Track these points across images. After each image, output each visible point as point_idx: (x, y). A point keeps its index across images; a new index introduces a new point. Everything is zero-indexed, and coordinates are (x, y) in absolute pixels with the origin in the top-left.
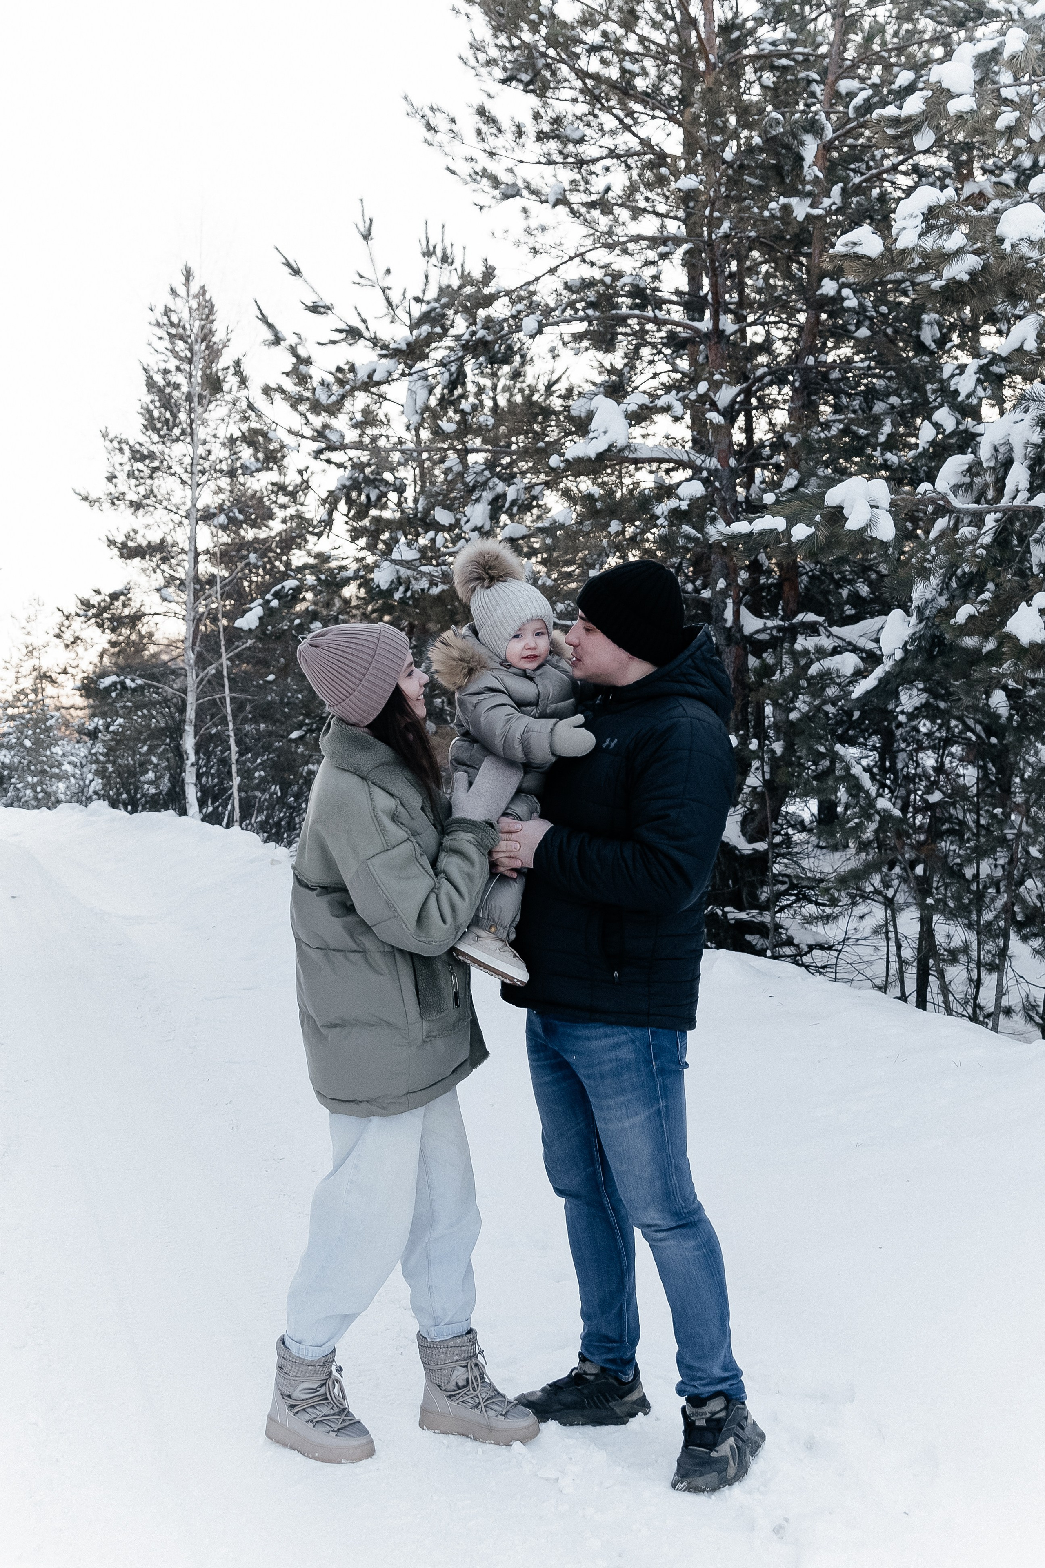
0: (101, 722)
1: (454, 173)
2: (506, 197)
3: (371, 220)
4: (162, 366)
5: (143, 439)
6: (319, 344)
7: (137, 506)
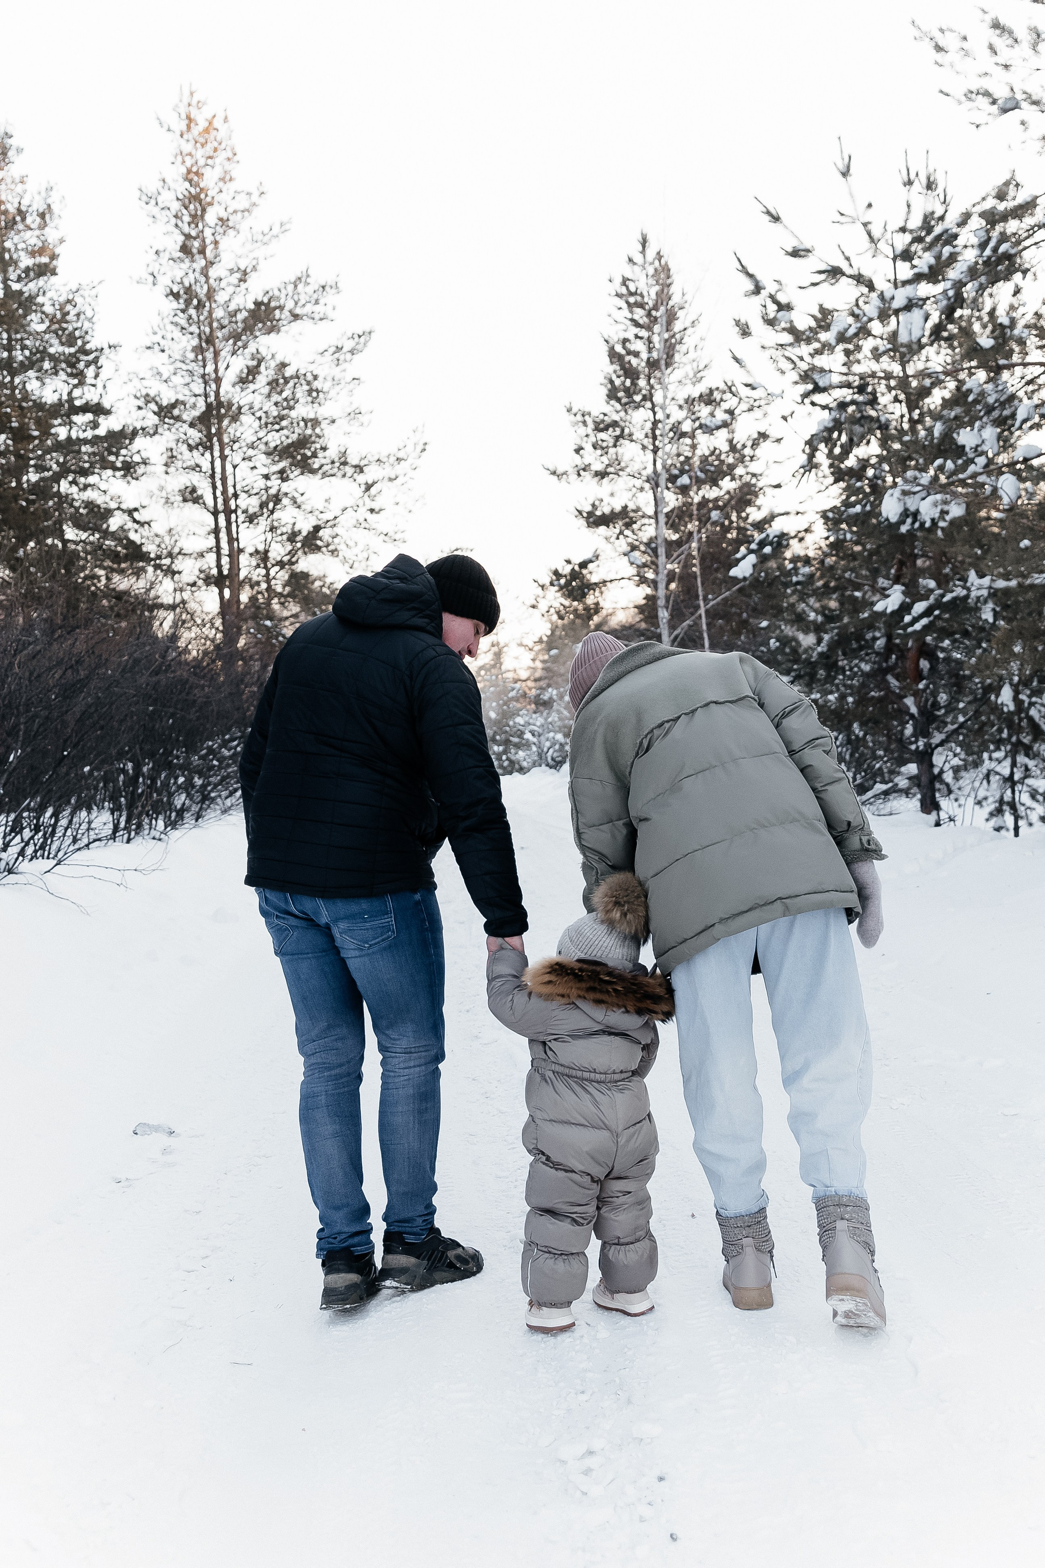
0: (555, 692)
1: (947, 95)
2: (1005, 111)
3: (850, 157)
4: (623, 335)
5: (607, 409)
6: (800, 287)
7: (602, 475)
